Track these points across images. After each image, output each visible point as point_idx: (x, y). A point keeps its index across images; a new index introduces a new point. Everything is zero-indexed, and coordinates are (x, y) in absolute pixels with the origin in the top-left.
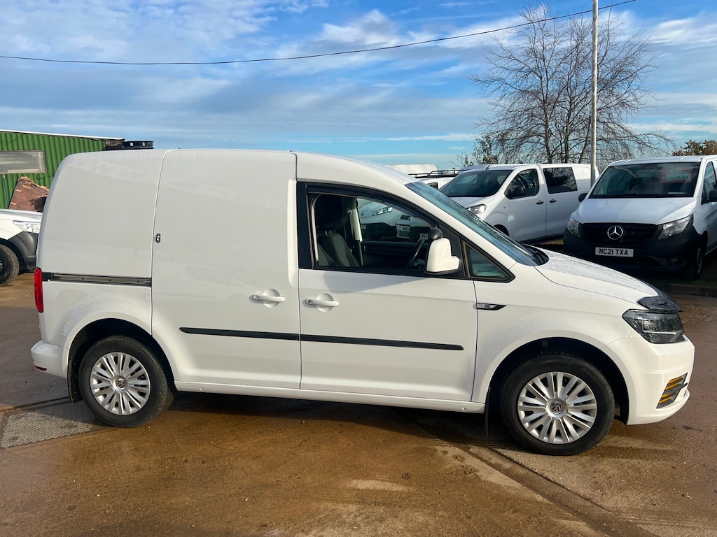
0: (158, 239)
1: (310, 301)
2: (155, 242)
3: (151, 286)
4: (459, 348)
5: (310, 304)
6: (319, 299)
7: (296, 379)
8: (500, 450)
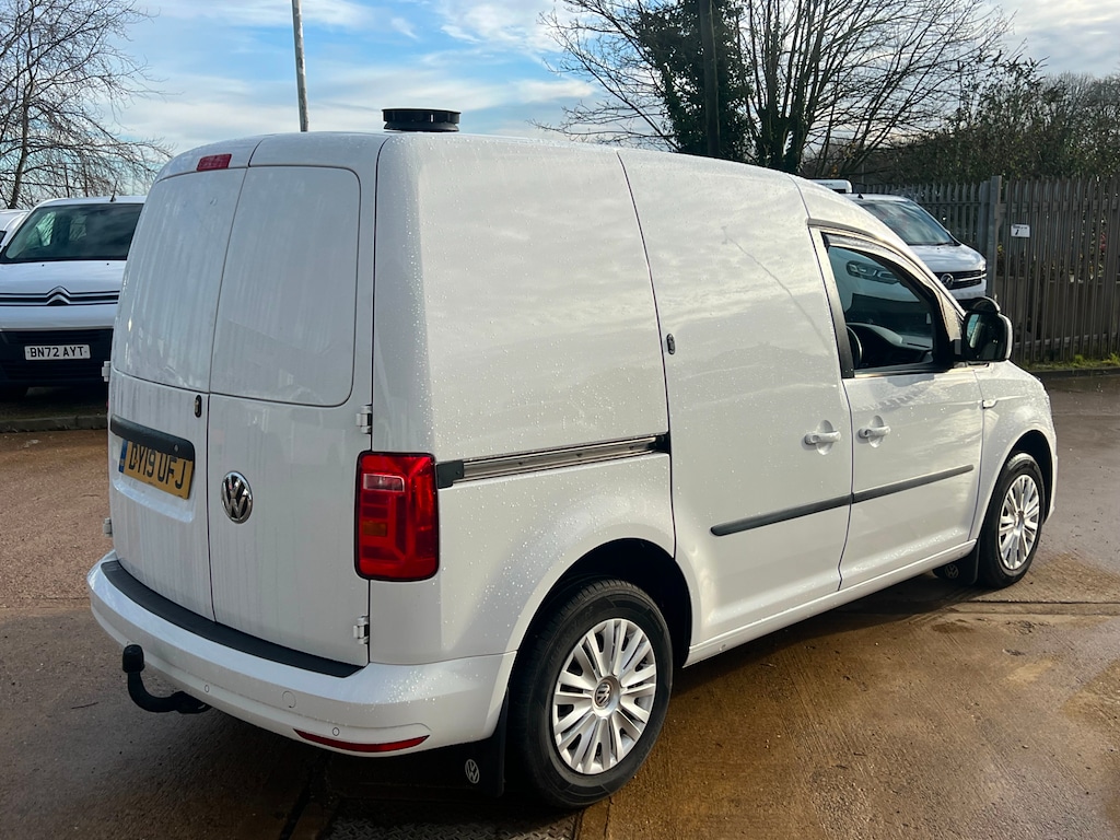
0: (670, 345)
1: (866, 433)
2: (666, 354)
3: (669, 452)
4: (968, 469)
5: (864, 436)
6: (870, 425)
7: (833, 576)
8: (980, 598)
